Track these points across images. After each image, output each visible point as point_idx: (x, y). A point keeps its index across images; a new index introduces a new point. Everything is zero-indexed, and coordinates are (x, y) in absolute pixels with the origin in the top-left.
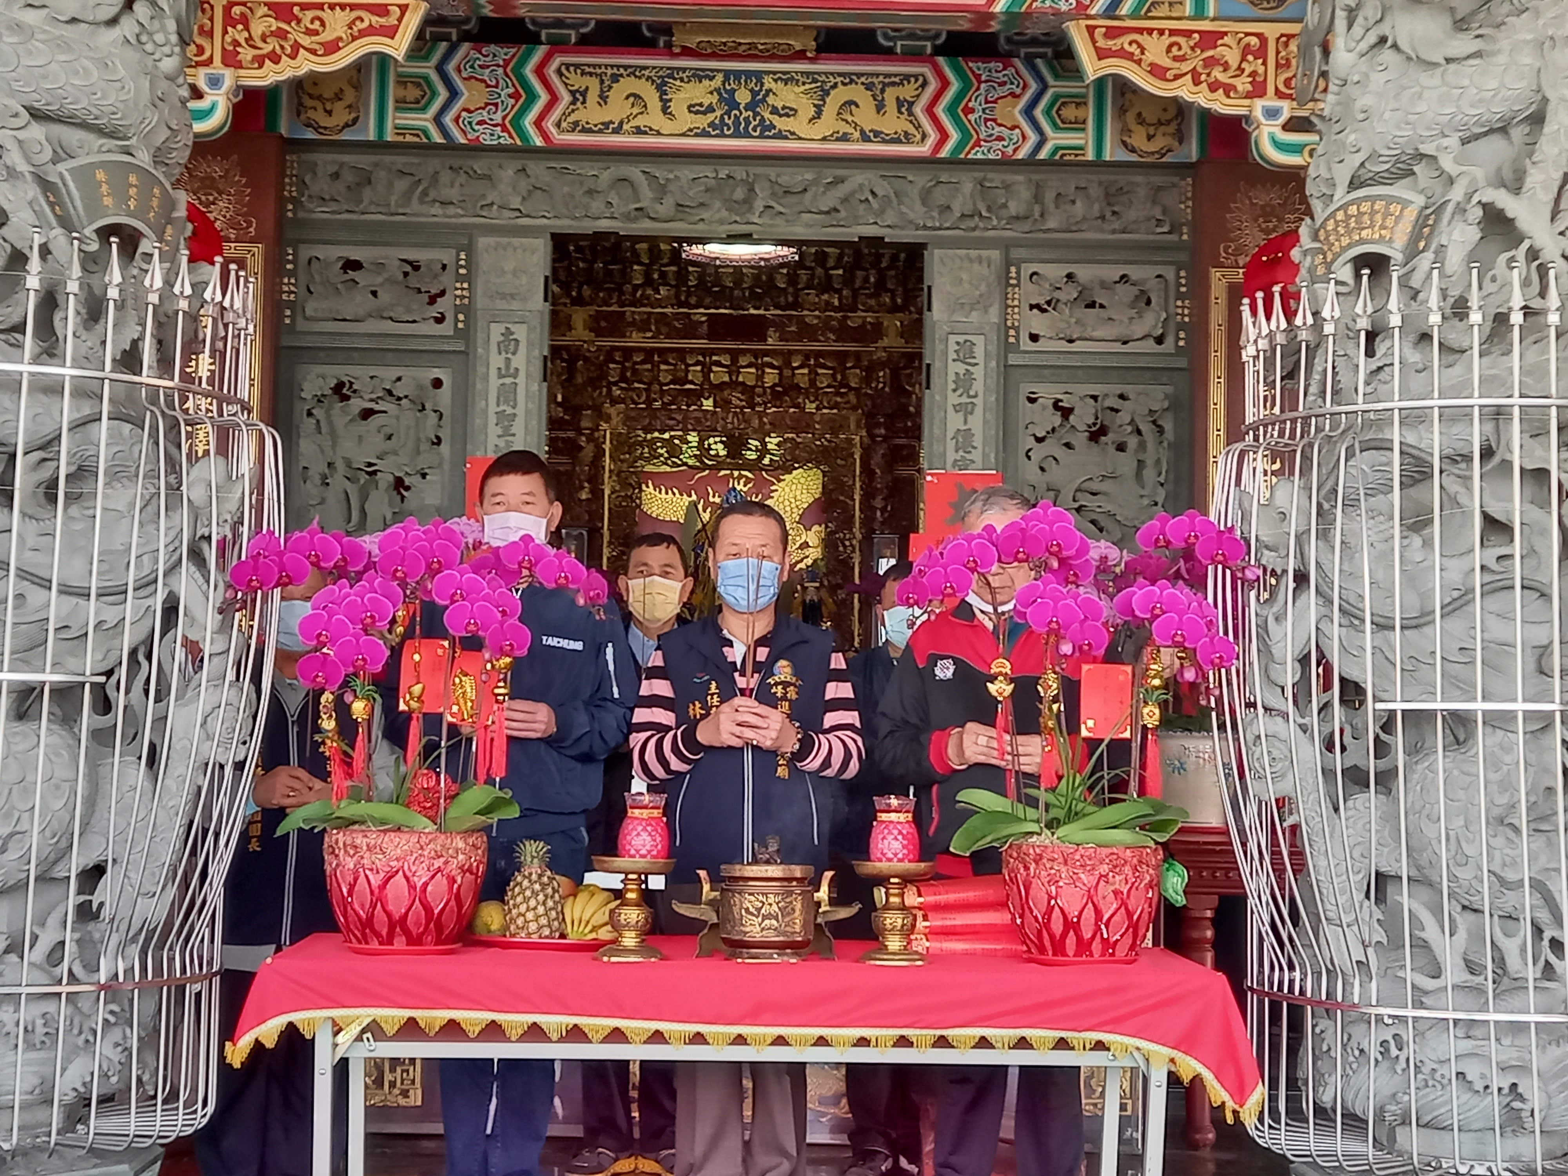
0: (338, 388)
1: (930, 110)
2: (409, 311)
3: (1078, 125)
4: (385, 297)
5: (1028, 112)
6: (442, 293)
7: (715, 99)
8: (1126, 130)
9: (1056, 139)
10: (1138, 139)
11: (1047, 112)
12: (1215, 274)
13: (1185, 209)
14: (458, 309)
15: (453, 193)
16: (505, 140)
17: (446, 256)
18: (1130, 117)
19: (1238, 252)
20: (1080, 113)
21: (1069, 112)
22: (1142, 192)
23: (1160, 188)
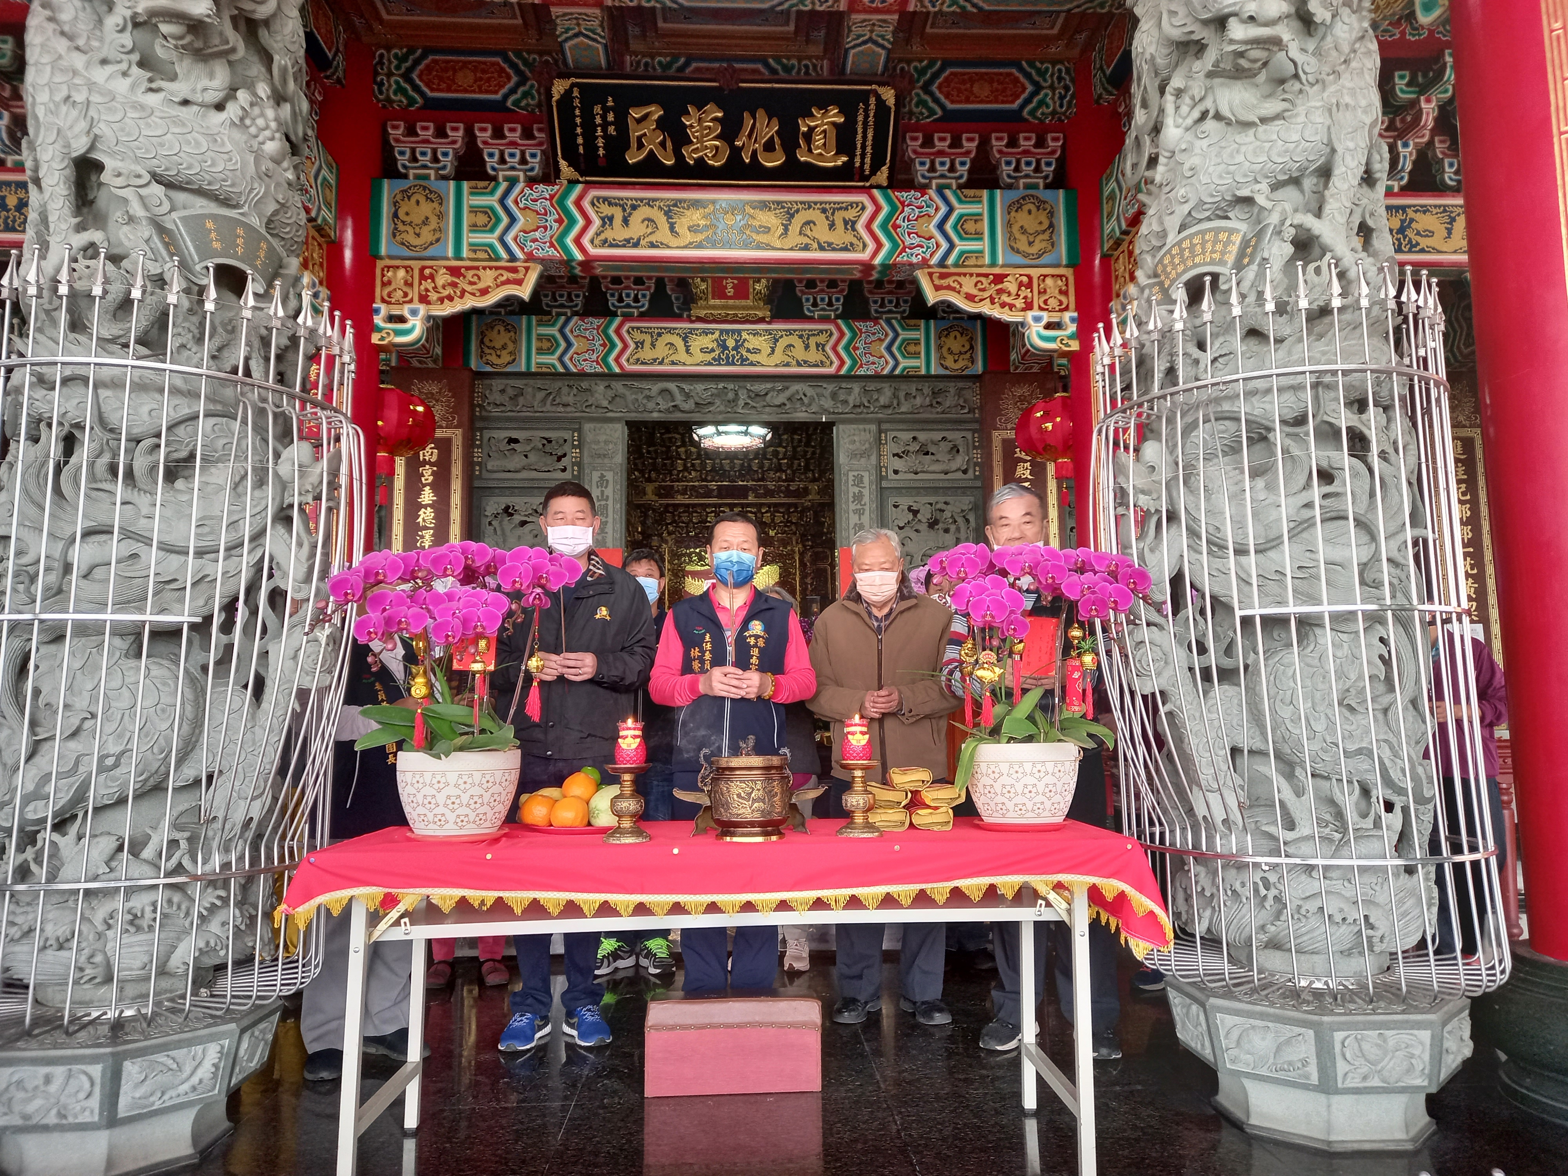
0: (506, 510)
1: (834, 349)
2: (546, 465)
3: (917, 355)
4: (532, 457)
5: (889, 349)
6: (565, 455)
7: (715, 345)
8: (942, 358)
9: (904, 363)
10: (949, 362)
11: (899, 348)
12: (995, 434)
13: (977, 399)
14: (574, 464)
15: (570, 399)
16: (599, 370)
17: (567, 435)
18: (944, 350)
19: (1008, 421)
20: (917, 349)
21: (912, 349)
22: (952, 390)
23: (962, 389)
